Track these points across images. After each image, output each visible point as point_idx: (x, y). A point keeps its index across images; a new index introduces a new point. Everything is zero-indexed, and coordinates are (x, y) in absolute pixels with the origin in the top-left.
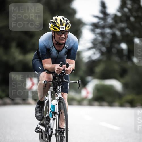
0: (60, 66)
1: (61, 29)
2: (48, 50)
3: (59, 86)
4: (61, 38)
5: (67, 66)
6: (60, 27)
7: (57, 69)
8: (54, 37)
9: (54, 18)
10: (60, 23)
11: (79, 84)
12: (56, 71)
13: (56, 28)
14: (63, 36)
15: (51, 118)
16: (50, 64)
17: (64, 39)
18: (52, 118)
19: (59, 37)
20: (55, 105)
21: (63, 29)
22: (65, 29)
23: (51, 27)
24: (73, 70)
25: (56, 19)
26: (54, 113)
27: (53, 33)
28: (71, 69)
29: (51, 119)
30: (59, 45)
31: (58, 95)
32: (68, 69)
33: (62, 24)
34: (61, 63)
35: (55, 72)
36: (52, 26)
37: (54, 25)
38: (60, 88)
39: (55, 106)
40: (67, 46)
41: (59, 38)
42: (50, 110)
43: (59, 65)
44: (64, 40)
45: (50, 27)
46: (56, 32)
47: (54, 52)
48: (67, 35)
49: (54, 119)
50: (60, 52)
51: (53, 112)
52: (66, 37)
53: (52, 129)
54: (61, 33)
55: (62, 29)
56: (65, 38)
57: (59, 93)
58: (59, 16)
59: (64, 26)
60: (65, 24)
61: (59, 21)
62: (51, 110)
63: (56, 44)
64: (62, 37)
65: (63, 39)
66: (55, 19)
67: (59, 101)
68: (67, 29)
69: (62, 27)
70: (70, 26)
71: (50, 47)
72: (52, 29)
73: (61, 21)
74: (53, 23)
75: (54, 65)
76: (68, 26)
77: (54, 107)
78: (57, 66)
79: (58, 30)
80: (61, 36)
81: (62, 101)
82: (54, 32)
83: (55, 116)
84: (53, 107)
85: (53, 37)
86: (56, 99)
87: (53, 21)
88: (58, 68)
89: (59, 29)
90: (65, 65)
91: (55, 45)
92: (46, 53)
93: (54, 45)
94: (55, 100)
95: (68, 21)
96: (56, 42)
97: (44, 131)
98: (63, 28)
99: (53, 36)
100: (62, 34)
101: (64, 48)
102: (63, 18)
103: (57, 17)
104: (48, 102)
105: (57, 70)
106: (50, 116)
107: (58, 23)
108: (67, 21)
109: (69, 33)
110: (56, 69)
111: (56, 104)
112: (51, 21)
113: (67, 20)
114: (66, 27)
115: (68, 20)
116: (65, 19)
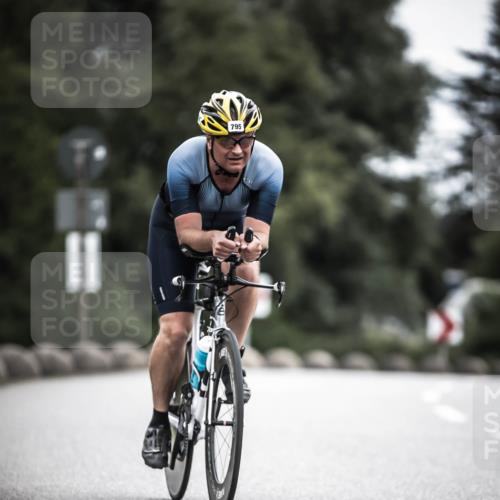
0: (227, 236)
1: (230, 130)
2: (195, 189)
3: (221, 295)
4: (230, 156)
5: (248, 239)
6: (230, 123)
7: (218, 246)
8: (212, 150)
9: (215, 96)
10: (231, 112)
11: (280, 292)
12: (214, 252)
13: (216, 124)
14: (238, 150)
15: (195, 390)
16: (196, 228)
17: (240, 158)
18: (199, 389)
19: (225, 151)
20: (207, 351)
21: (238, 130)
22: (242, 130)
23: (203, 122)
24: (263, 251)
25: (221, 101)
26: (205, 375)
27: (208, 140)
28: (260, 248)
29: (197, 393)
30: (225, 175)
31: (217, 322)
32: (251, 246)
33: (235, 116)
34: (230, 228)
35: (211, 253)
36: (207, 121)
37: (214, 117)
38: (224, 303)
39: (206, 354)
40: (248, 181)
41: (226, 155)
42: (194, 368)
43: (226, 232)
44: (240, 161)
45: (200, 122)
46: (218, 137)
47: (211, 194)
48: (250, 147)
49: (202, 394)
50: (227, 197)
51: (201, 373)
52: (245, 153)
53: (197, 424)
54: (231, 141)
55: (235, 130)
56: (242, 155)
57: (218, 317)
58: (228, 93)
59: (241, 122)
60: (244, 115)
61: (226, 106)
62: (196, 367)
63: (217, 174)
64: (234, 154)
65: (236, 158)
66: (217, 100)
67: (217, 339)
68: (248, 129)
69: (235, 122)
70: (260, 121)
71: (201, 180)
72: (206, 128)
73: (232, 105)
74: (210, 110)
75: (210, 233)
76: (253, 120)
77: (206, 358)
78: (219, 237)
79: (224, 132)
80: (232, 148)
81: (226, 339)
82: (212, 138)
83: (205, 384)
84: (203, 357)
85: (209, 153)
86: (211, 334)
87: (210, 104)
88: (221, 244)
89: (226, 128)
90: (243, 236)
91: (214, 176)
92: (186, 197)
93: (210, 175)
94: (208, 338)
95: (255, 109)
96: (216, 168)
97: (175, 428)
98: (237, 126)
99: (210, 148)
100: (235, 145)
101: (240, 187)
102: (239, 98)
103: (224, 93)
104: (189, 343)
105: (217, 249)
106: (194, 384)
107: (223, 112)
108: (250, 107)
109: (256, 142)
110: (216, 246)
111: (211, 350)
112: (206, 104)
113: (252, 103)
114: (245, 125)
115: (255, 106)
116: (247, 101)
